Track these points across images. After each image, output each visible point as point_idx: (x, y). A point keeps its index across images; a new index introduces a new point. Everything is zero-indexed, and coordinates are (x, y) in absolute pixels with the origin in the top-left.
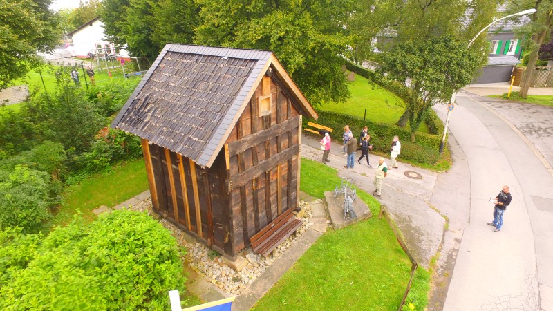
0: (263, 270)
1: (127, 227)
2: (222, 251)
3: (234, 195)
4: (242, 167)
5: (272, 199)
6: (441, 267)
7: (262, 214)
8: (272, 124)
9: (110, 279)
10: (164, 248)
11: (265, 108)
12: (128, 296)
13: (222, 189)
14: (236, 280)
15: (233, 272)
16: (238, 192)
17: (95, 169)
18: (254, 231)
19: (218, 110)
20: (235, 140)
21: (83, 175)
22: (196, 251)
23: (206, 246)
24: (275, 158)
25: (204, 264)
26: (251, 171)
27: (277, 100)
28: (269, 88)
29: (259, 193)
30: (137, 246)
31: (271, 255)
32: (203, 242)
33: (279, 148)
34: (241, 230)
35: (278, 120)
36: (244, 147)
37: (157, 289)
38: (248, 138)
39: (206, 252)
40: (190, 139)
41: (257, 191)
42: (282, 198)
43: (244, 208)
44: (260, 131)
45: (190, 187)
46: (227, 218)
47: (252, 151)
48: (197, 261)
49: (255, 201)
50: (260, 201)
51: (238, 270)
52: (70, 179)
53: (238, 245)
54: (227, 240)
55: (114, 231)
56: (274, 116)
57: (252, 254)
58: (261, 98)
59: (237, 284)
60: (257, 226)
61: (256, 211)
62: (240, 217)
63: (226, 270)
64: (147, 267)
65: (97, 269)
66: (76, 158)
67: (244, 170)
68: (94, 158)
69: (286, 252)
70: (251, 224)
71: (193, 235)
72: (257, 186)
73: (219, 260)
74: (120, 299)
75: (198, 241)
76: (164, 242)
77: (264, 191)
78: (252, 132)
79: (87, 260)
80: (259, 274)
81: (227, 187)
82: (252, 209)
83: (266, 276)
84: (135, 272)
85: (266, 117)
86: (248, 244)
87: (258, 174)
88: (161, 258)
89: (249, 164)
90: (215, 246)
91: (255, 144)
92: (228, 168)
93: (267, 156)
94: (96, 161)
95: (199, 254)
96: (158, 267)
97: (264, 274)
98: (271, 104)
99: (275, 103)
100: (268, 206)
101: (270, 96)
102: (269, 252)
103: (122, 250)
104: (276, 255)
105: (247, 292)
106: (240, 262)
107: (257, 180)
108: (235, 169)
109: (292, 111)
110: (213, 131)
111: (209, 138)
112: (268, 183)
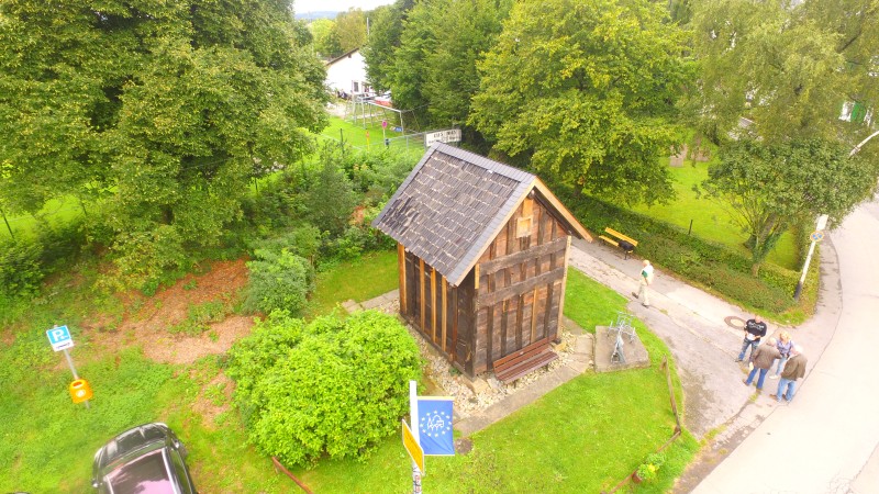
0: (502, 398)
1: (378, 329)
2: (462, 369)
3: (481, 315)
4: (492, 287)
5: (524, 324)
6: (720, 442)
7: (510, 339)
8: (531, 245)
9: (360, 371)
10: (408, 354)
11: (525, 228)
12: (373, 389)
13: (469, 306)
14: (472, 401)
15: (471, 393)
16: (485, 311)
17: (346, 258)
18: (499, 355)
19: (474, 228)
20: (487, 261)
21: (334, 262)
22: (437, 364)
23: (448, 361)
24: (532, 281)
25: (443, 379)
26: (502, 292)
27: (540, 221)
28: (531, 209)
29: (509, 316)
30: (385, 347)
31: (514, 384)
32: (446, 357)
33: (538, 271)
34: (485, 351)
35: (539, 241)
36: (496, 268)
37: (398, 388)
38: (502, 259)
39: (448, 367)
40: (443, 253)
41: (506, 314)
42: (537, 324)
43: (490, 330)
44: (516, 252)
45: (439, 298)
46: (471, 336)
47: (506, 273)
48: (436, 375)
49: (504, 324)
50: (509, 325)
51: (476, 391)
52: (322, 265)
53: (480, 367)
54: (468, 359)
55: (367, 330)
56: (534, 237)
57: (494, 379)
58: (520, 219)
59: (473, 405)
60: (503, 350)
61: (504, 335)
62: (485, 338)
63: (463, 388)
64: (391, 367)
65: (352, 360)
66: (330, 244)
67: (493, 291)
68: (347, 246)
69: (532, 383)
70: (497, 347)
71: (436, 348)
72: (507, 308)
73: (459, 379)
74: (367, 389)
75: (441, 354)
76: (408, 348)
77: (515, 314)
78: (507, 253)
79: (344, 351)
80: (497, 401)
81: (473, 306)
82: (499, 331)
83: (504, 404)
84: (381, 369)
85: (525, 238)
86: (490, 368)
87: (509, 296)
88: (404, 363)
89: (500, 285)
90: (456, 363)
91: (509, 265)
92: (477, 287)
93: (523, 278)
94: (348, 250)
95: (441, 368)
96: (400, 369)
97: (502, 402)
98: (532, 226)
99: (537, 224)
100: (519, 331)
101: (531, 217)
102: (511, 381)
103: (373, 348)
104: (520, 385)
105: (481, 414)
106: (479, 384)
107: (508, 302)
108: (485, 289)
109: (559, 231)
110: (466, 250)
111: (462, 256)
112: (521, 306)
